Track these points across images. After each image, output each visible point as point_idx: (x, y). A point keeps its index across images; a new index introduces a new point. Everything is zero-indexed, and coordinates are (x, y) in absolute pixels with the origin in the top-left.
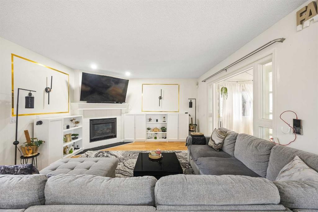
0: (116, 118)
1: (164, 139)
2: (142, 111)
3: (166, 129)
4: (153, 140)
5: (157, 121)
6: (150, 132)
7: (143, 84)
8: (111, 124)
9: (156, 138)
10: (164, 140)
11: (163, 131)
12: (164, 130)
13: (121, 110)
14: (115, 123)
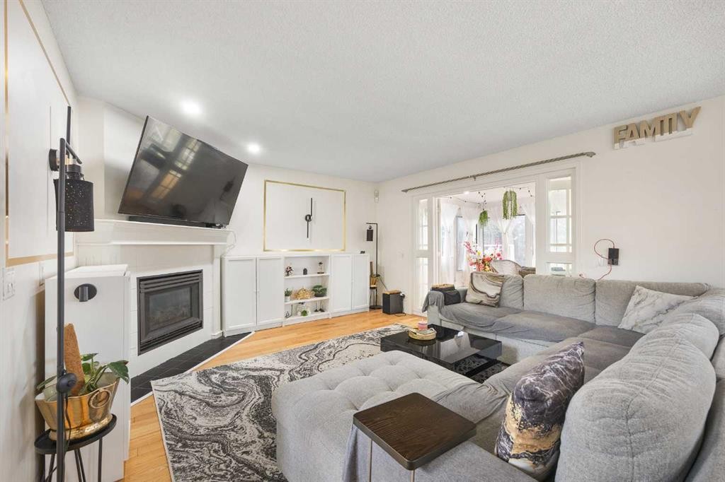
0: (200, 272)
1: (320, 313)
2: (264, 250)
3: (325, 289)
4: (299, 319)
5: (305, 272)
6: (291, 300)
7: (266, 181)
8: (189, 289)
9: (304, 313)
10: (320, 315)
11: (316, 296)
12: (319, 291)
13: (213, 246)
14: (200, 284)
